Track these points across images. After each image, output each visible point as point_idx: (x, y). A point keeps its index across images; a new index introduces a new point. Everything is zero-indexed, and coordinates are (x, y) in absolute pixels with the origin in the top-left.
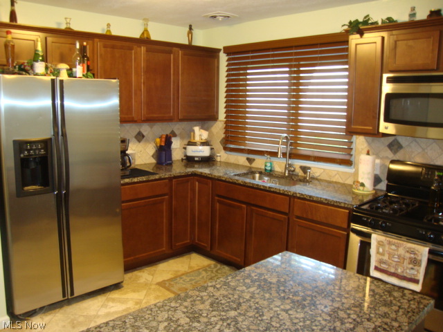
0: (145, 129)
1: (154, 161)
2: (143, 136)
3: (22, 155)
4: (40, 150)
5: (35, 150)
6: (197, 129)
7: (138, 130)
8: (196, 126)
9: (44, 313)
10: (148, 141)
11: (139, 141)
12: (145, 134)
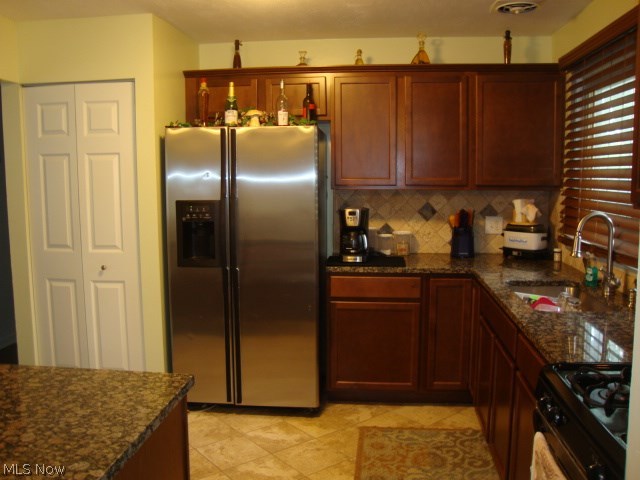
0: (438, 202)
1: (448, 249)
2: (434, 212)
3: (184, 219)
4: (204, 214)
5: (197, 214)
6: (517, 203)
7: (424, 202)
8: (517, 198)
9: (208, 411)
10: (441, 219)
11: (427, 219)
12: (436, 208)
